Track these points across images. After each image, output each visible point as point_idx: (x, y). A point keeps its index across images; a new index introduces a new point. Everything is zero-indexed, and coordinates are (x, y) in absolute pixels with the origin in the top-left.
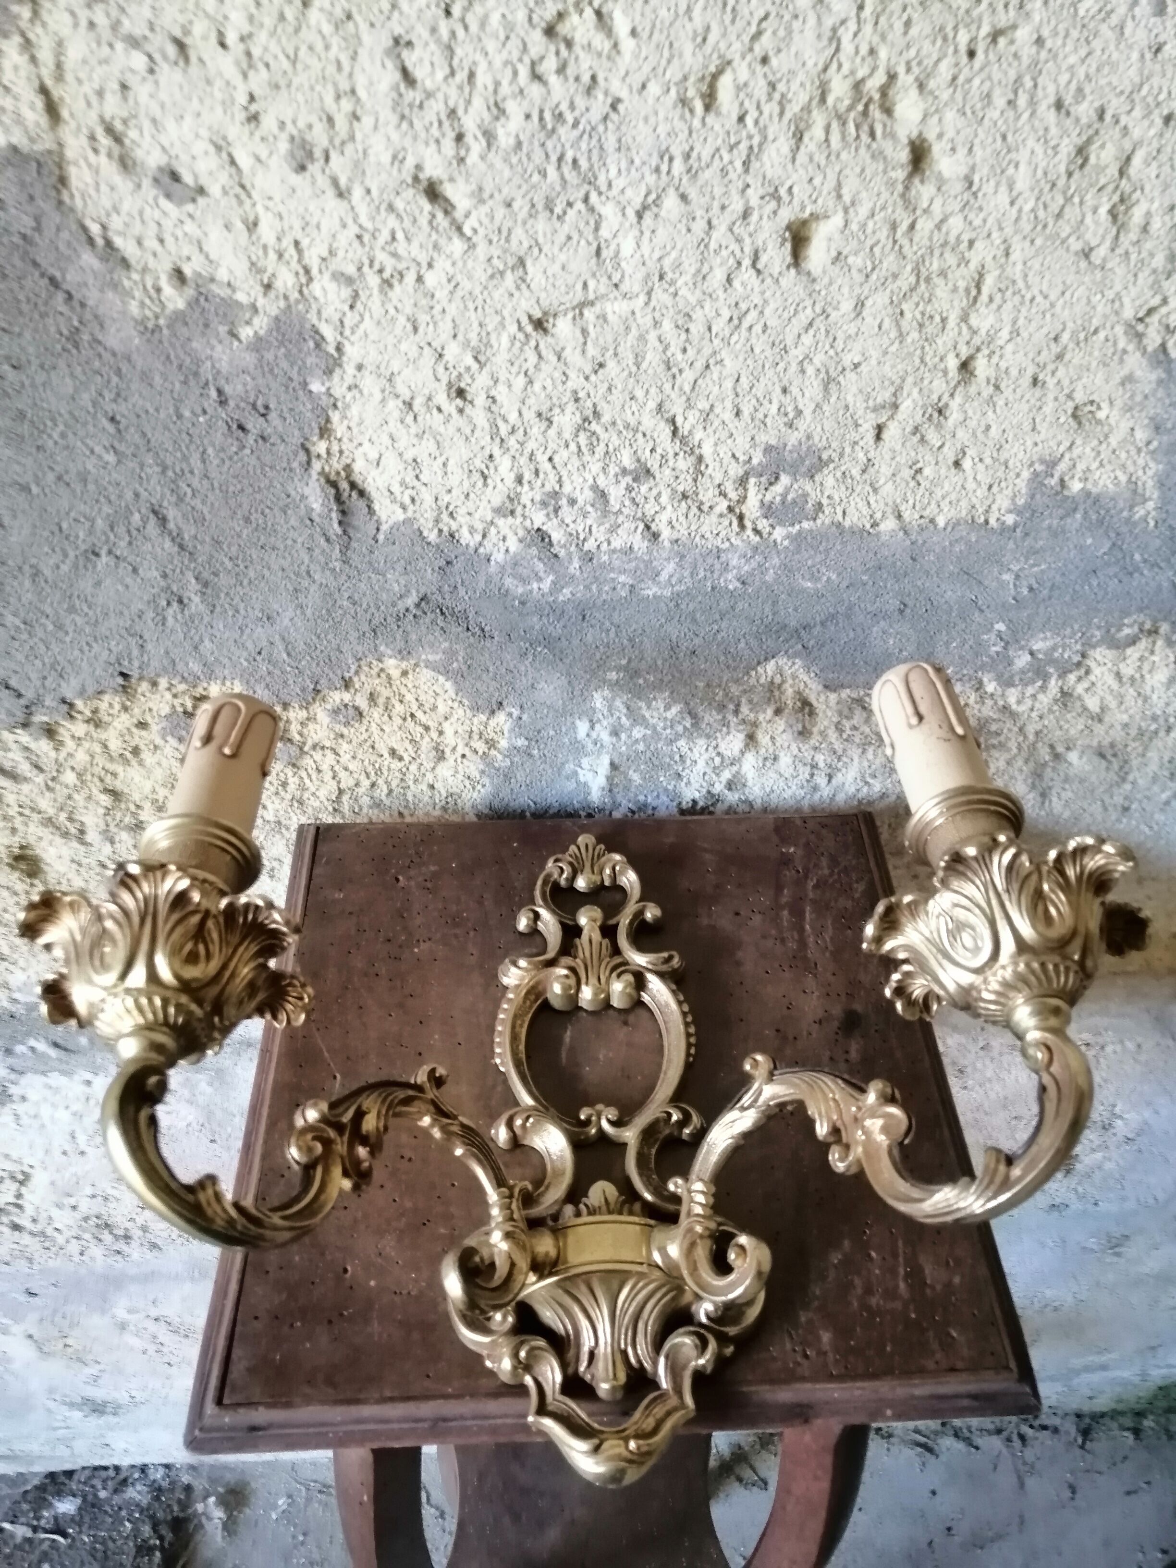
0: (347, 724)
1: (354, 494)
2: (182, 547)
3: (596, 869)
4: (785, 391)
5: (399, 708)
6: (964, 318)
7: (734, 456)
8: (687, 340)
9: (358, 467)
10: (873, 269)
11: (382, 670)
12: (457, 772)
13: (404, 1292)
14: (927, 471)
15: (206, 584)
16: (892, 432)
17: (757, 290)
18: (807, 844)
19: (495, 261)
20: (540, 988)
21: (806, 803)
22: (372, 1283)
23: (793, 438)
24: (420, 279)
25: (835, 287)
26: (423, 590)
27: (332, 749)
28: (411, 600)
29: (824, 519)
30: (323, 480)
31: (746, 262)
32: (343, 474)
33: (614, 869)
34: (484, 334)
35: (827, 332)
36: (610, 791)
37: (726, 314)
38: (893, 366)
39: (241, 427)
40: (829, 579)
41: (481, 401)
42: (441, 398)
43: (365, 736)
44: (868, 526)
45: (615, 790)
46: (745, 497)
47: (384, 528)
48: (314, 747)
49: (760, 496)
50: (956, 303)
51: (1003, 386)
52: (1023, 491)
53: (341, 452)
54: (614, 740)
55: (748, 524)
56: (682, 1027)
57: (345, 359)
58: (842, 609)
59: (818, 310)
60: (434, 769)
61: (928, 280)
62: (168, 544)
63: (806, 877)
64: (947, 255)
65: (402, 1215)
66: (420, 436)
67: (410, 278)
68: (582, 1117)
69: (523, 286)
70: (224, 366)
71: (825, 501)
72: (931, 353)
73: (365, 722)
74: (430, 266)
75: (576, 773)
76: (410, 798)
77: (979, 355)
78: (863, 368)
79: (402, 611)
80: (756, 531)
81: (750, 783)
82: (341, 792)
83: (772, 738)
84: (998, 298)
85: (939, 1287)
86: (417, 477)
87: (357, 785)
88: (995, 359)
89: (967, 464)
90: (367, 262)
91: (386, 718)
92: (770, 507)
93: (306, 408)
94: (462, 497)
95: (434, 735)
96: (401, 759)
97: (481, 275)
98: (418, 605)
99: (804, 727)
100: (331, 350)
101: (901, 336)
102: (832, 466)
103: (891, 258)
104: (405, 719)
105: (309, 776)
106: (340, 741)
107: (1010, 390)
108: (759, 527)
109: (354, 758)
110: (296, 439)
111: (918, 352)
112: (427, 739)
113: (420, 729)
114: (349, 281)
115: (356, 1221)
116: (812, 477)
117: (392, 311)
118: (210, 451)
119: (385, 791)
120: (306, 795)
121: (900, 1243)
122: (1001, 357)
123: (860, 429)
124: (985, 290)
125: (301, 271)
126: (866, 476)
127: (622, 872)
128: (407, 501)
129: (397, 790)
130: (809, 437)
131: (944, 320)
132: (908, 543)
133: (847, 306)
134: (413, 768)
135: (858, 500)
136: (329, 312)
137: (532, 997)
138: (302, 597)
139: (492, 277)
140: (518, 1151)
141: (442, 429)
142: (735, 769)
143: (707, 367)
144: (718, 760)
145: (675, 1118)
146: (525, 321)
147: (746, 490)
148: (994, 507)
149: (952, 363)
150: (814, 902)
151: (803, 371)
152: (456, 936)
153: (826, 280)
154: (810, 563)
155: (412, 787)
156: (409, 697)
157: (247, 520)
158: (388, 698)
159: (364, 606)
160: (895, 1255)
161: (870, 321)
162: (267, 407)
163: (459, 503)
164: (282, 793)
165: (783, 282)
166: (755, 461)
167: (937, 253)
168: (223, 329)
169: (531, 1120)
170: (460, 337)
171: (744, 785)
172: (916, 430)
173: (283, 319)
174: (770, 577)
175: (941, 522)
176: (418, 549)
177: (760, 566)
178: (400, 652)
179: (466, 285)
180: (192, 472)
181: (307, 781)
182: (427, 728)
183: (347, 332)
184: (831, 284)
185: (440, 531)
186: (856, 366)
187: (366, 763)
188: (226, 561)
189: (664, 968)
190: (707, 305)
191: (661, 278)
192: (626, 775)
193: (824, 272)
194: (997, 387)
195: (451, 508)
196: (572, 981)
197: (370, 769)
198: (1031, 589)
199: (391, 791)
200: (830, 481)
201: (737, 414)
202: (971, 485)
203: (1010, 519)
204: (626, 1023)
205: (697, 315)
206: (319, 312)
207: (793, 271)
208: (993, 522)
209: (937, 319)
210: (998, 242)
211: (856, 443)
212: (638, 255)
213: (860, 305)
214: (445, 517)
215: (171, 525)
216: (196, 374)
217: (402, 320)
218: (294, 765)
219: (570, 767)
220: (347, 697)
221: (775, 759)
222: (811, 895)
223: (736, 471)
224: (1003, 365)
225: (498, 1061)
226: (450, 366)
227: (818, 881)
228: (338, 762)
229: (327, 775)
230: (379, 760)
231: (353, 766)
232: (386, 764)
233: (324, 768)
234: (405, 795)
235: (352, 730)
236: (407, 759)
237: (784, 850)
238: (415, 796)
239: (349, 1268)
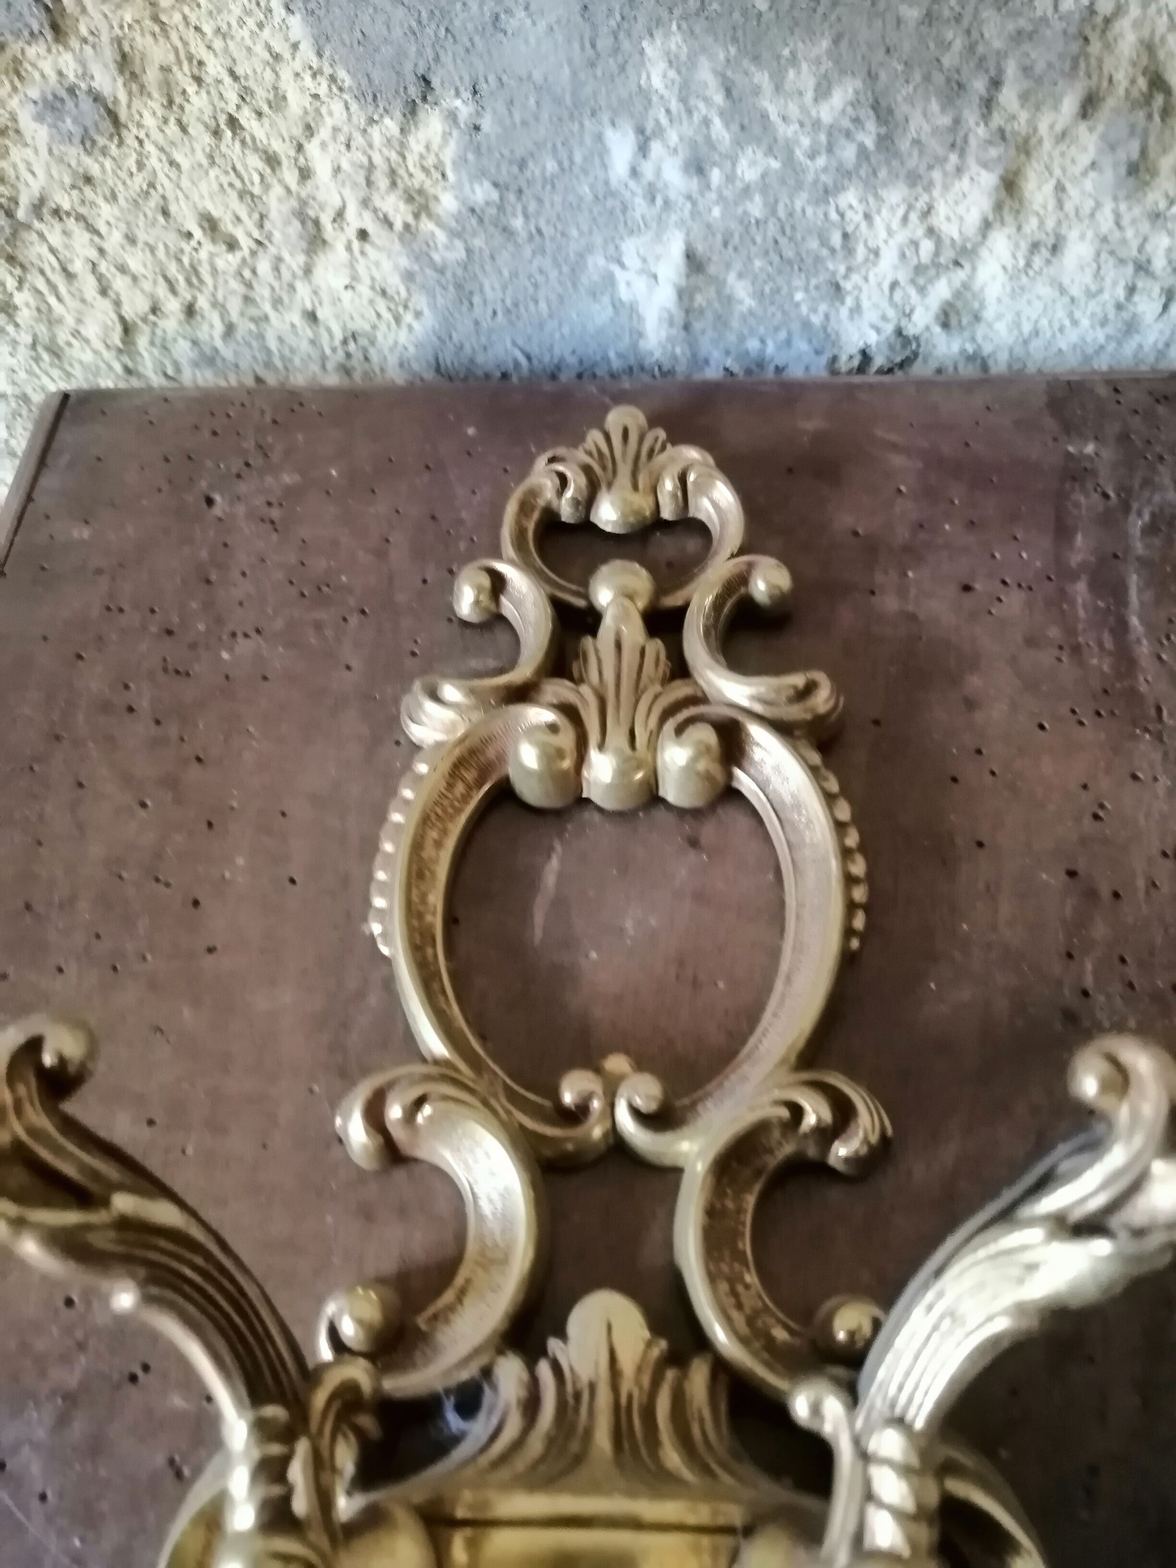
0: (89, 144)
3: (643, 480)
5: (197, 101)
12: (355, 277)
18: (1125, 438)
20: (491, 753)
21: (1102, 364)
27: (80, 218)
33: (683, 479)
36: (687, 327)
43: (139, 181)
45: (697, 326)
48: (38, 207)
54: (694, 184)
56: (834, 864)
60: (308, 271)
63: (1126, 507)
68: (568, 1098)
73: (129, 139)
75: (610, 281)
76: (273, 344)
81: (989, 314)
82: (128, 329)
83: (1060, 188)
87: (155, 310)
91: (172, 129)
95: (290, 176)
96: (232, 245)
99: (1144, 152)
104: (216, 133)
105: (53, 287)
106: (88, 192)
109: (131, 240)
112: (277, 190)
113: (255, 162)
119: (219, 328)
120: (63, 336)
127: (704, 488)
129: (244, 327)
134: (264, 266)
137: (470, 776)
140: (400, 1174)
142: (960, 275)
144: (927, 247)
145: (810, 1120)
150: (1144, 563)
152: (318, 626)
155: (272, 315)
156: (214, 68)
158: (165, 69)
169: (427, 1110)
171: (977, 318)
181: (52, 300)
182: (272, 161)
187: (161, 253)
189: (795, 713)
192: (719, 284)
196: (566, 739)
197: (173, 269)
199: (230, 330)
204: (694, 843)
219: (597, 262)
220: (68, 62)
221: (1055, 249)
222: (1139, 547)
225: (376, 928)
227: (1153, 515)
228: (101, 251)
229: (89, 285)
230: (187, 247)
231: (135, 261)
232: (203, 255)
233: (78, 266)
234: (261, 337)
235: (108, 164)
236: (245, 243)
237: (1071, 449)
238: (280, 339)
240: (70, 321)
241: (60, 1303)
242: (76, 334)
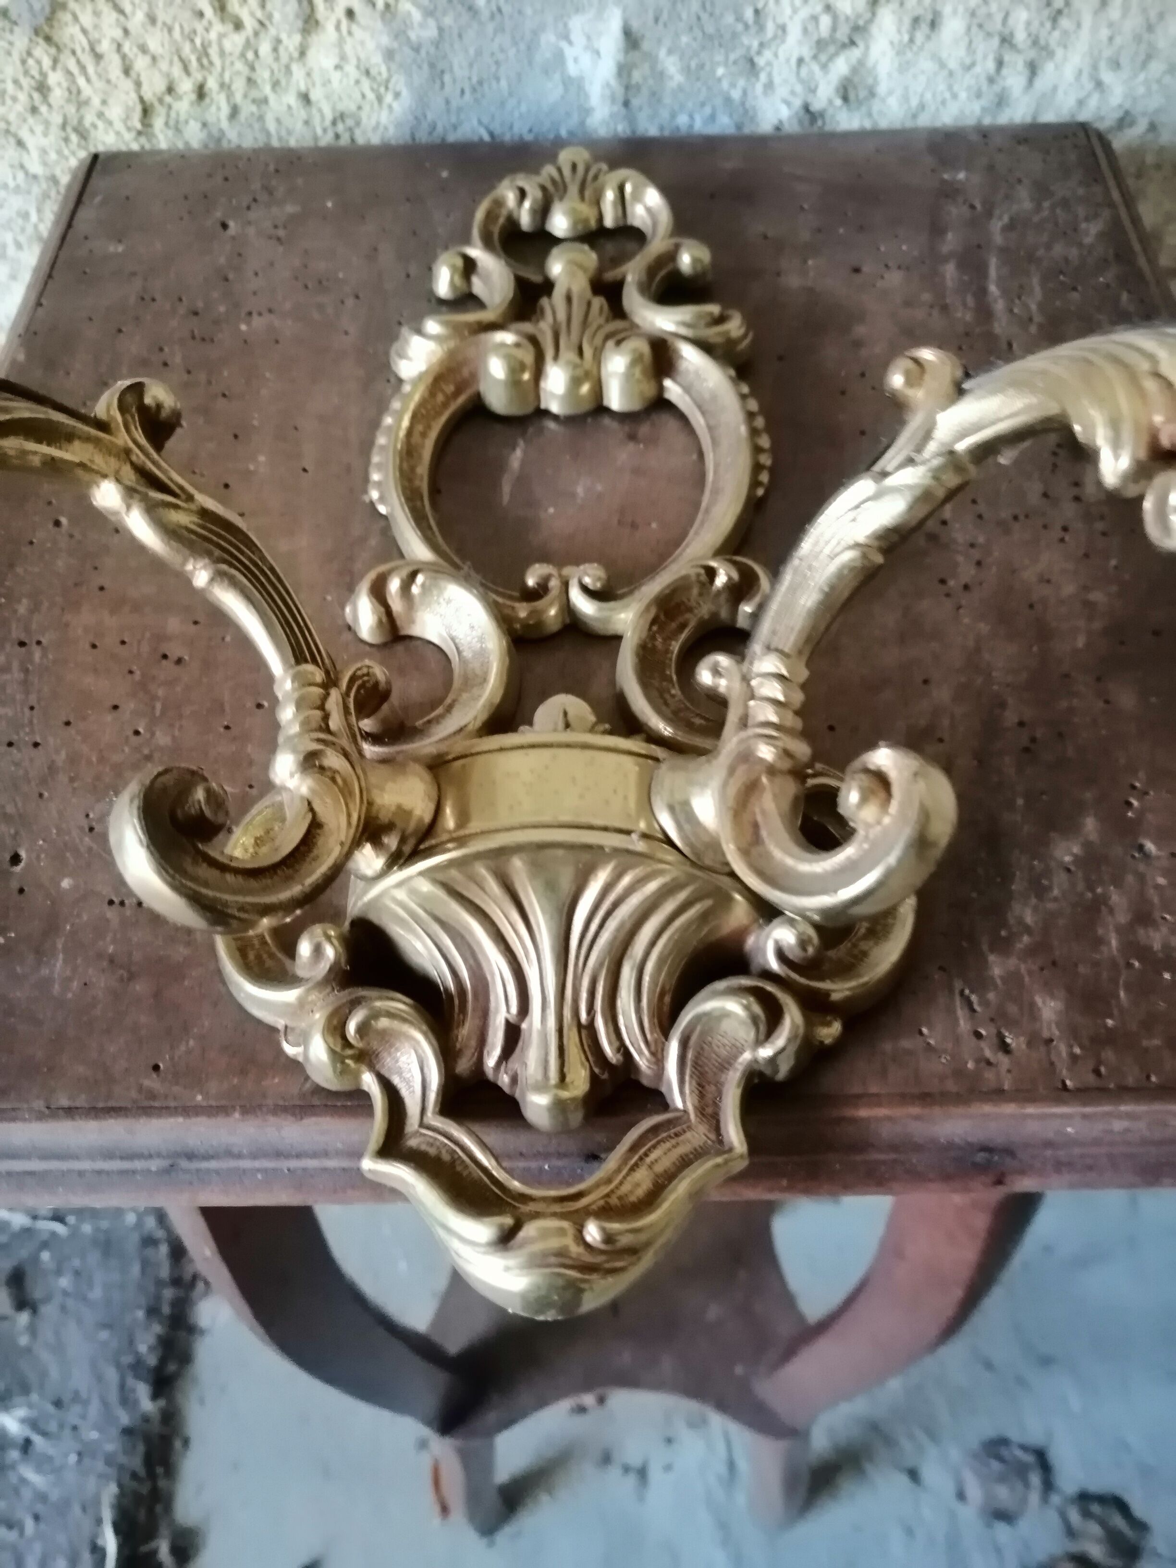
3: (587, 193)
12: (343, 57)
18: (991, 168)
20: (465, 372)
22: (66, 883)
33: (621, 189)
56: (743, 430)
60: (302, 54)
63: (989, 213)
65: (148, 758)
68: (531, 582)
75: (559, 58)
76: (272, 126)
81: (882, 89)
82: (146, 111)
87: (170, 90)
105: (83, 68)
109: (152, 20)
115: (52, 768)
119: (225, 110)
120: (89, 118)
127: (638, 196)
129: (248, 109)
134: (265, 48)
137: (450, 388)
140: (400, 648)
142: (855, 53)
144: (825, 21)
145: (721, 580)
150: (1004, 251)
152: (321, 307)
155: (272, 98)
164: (43, 109)
169: (420, 578)
181: (81, 81)
187: (177, 33)
189: (712, 334)
192: (652, 59)
196: (527, 356)
197: (187, 49)
199: (234, 112)
204: (632, 437)
219: (548, 38)
221: (933, 25)
222: (998, 239)
225: (375, 495)
227: (1012, 219)
228: (126, 32)
229: (114, 66)
230: (199, 27)
231: (155, 41)
232: (213, 36)
233: (105, 47)
234: (261, 118)
236: (249, 24)
237: (946, 176)
238: (278, 121)
239: (23, 854)
240: (96, 101)
241: (130, 733)
242: (100, 115)
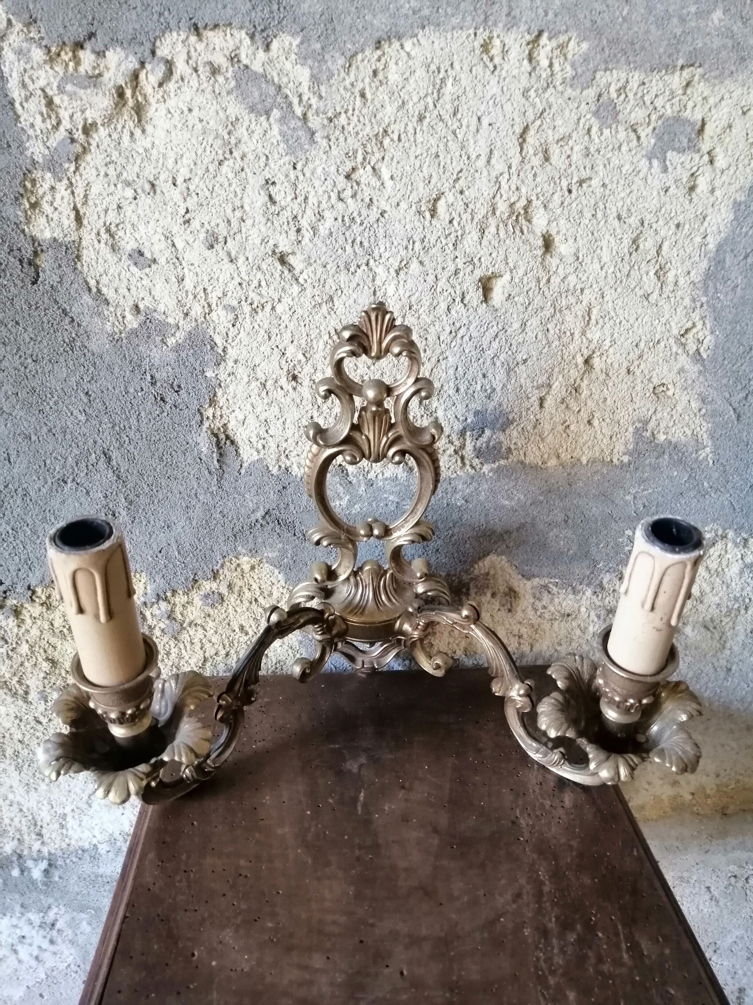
0: (213, 606)
1: (228, 442)
2: (118, 477)
4: (484, 376)
5: (248, 595)
6: (584, 333)
7: (456, 417)
8: (426, 345)
9: (230, 426)
10: (529, 304)
11: (238, 565)
13: (239, 969)
14: (572, 427)
15: (131, 503)
16: (549, 402)
17: (464, 315)
19: (317, 298)
22: (214, 963)
23: (491, 406)
24: (273, 308)
25: (509, 313)
26: (267, 507)
27: (202, 626)
28: (259, 514)
29: (513, 458)
30: (209, 432)
31: (458, 299)
32: (222, 429)
34: (309, 341)
35: (507, 340)
37: (448, 329)
38: (546, 361)
39: (162, 399)
40: (519, 498)
41: (306, 382)
42: (283, 381)
43: (224, 615)
44: (540, 463)
46: (465, 445)
47: (245, 465)
48: (190, 624)
49: (473, 444)
50: (578, 324)
51: (610, 374)
52: (631, 440)
53: (221, 416)
55: (467, 462)
57: (228, 356)
58: (529, 520)
59: (500, 328)
61: (560, 311)
62: (110, 474)
64: (569, 297)
65: (239, 914)
66: (270, 404)
67: (268, 308)
69: (332, 312)
70: (157, 362)
71: (513, 447)
72: (567, 354)
73: (225, 605)
74: (280, 301)
77: (595, 355)
78: (529, 363)
79: (254, 521)
80: (472, 467)
82: (205, 660)
83: (492, 616)
84: (601, 322)
85: (654, 957)
86: (267, 431)
87: (217, 654)
88: (604, 358)
89: (596, 422)
90: (244, 298)
91: (239, 601)
92: (480, 451)
93: (202, 387)
94: (294, 444)
97: (308, 305)
98: (263, 517)
99: (511, 606)
100: (220, 351)
101: (549, 344)
102: (515, 424)
103: (539, 298)
104: (251, 603)
105: (185, 647)
106: (208, 619)
107: (615, 376)
108: (474, 464)
109: (216, 632)
110: (195, 406)
111: (560, 353)
114: (233, 309)
115: (204, 919)
116: (504, 431)
117: (257, 327)
118: (143, 414)
121: (620, 927)
122: (607, 356)
123: (531, 401)
124: (593, 317)
125: (206, 306)
126: (536, 431)
128: (260, 447)
130: (500, 405)
131: (572, 334)
132: (566, 474)
133: (516, 325)
135: (533, 446)
136: (221, 329)
138: (191, 513)
139: (314, 306)
141: (283, 400)
143: (439, 361)
146: (333, 332)
147: (465, 440)
148: (615, 451)
149: (580, 360)
151: (494, 364)
153: (503, 310)
154: (506, 487)
156: (255, 586)
157: (161, 459)
158: (241, 587)
159: (230, 518)
160: (617, 935)
161: (530, 335)
162: (179, 386)
163: (292, 449)
164: (166, 660)
165: (479, 311)
166: (469, 421)
167: (564, 295)
168: (158, 339)
170: (295, 342)
171: (476, 653)
172: (563, 401)
173: (193, 332)
174: (482, 497)
175: (584, 460)
176: (265, 478)
177: (476, 490)
178: (251, 551)
179: (300, 311)
180: (130, 428)
181: (183, 651)
183: (230, 341)
184: (506, 312)
185: (280, 467)
186: (525, 361)
187: (224, 636)
188: (145, 486)
190: (437, 324)
191: (410, 308)
193: (502, 305)
194: (607, 375)
195: (287, 452)
197: (226, 641)
198: (644, 506)
200: (515, 434)
201: (457, 390)
202: (600, 437)
203: (626, 459)
205: (432, 330)
206: (214, 328)
207: (484, 305)
208: (615, 460)
209: (568, 334)
210: (597, 290)
211: (528, 409)
212: (397, 295)
213: (524, 325)
214: (283, 458)
215: (114, 463)
216: (140, 366)
217: (262, 332)
218: (176, 638)
220: (214, 586)
223: (458, 426)
224: (609, 361)
226: (289, 360)
228: (205, 636)
229: (197, 647)
230: (232, 635)
231: (215, 639)
232: (237, 637)
233: (196, 641)
235: (216, 611)
239: (196, 953)
240: (187, 658)
